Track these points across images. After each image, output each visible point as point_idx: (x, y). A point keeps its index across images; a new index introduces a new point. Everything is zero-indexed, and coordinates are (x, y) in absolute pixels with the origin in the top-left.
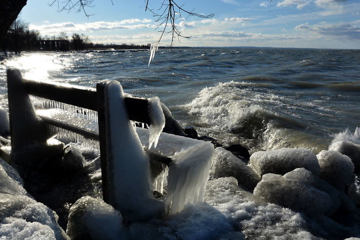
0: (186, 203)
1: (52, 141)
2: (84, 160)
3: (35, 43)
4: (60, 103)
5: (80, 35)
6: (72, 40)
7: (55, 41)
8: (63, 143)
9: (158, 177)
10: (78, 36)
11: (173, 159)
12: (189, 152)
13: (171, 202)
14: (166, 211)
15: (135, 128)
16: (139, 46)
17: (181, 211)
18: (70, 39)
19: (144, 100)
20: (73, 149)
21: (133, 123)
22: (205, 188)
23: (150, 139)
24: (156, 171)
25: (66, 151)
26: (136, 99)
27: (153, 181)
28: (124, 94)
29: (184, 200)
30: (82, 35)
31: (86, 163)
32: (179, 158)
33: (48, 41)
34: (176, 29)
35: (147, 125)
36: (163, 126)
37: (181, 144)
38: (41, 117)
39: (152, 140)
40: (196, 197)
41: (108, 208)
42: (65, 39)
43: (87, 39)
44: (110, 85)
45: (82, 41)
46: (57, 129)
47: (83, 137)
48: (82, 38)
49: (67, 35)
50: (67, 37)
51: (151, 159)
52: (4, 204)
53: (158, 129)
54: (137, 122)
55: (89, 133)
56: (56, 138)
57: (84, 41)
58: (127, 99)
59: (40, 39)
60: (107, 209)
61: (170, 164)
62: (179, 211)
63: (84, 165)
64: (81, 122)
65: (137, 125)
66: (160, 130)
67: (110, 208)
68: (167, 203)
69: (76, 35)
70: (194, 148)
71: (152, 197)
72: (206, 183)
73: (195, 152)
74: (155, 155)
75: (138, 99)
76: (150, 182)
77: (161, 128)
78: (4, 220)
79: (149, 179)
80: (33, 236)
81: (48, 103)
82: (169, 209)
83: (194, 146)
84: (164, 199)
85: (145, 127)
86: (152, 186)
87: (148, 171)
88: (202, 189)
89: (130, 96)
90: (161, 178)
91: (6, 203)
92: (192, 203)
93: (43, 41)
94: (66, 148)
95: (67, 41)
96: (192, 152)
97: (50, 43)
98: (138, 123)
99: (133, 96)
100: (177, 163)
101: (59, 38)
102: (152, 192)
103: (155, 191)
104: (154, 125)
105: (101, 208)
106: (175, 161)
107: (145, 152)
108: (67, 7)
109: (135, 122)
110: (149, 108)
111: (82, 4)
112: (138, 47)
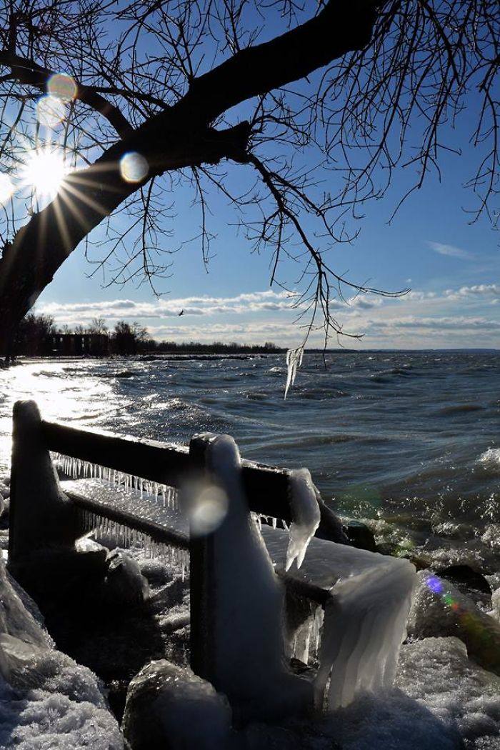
0: (357, 688)
1: (84, 544)
2: (146, 584)
3: (44, 339)
4: (110, 469)
5: (130, 324)
6: (114, 334)
7: (81, 336)
8: (106, 549)
9: (301, 628)
10: (126, 327)
11: (334, 593)
12: (365, 581)
13: (328, 685)
14: (316, 702)
15: (258, 527)
16: (248, 348)
17: (349, 706)
18: (111, 331)
19: (280, 474)
20: (126, 561)
21: (255, 517)
22: (398, 657)
23: (290, 551)
24: (298, 616)
25: (112, 566)
26: (264, 472)
27: (290, 637)
28: (240, 461)
29: (355, 682)
30: (135, 324)
31: (151, 592)
32: (346, 592)
33: (68, 337)
34: (333, 320)
35: (284, 522)
36: (317, 526)
37: (349, 562)
38: (68, 494)
39: (293, 552)
40: (378, 676)
41: (203, 686)
42: (102, 332)
43: (144, 333)
44: (216, 444)
45: (133, 336)
46: (98, 519)
47: (149, 538)
48: (133, 329)
49: (106, 325)
50: (105, 329)
51: (288, 589)
52: (25, 663)
53: (306, 531)
54: (264, 516)
55: (163, 532)
56: (92, 538)
57: (138, 337)
58: (247, 471)
59: (54, 331)
60: (203, 690)
61: (328, 602)
62: (344, 705)
63: (145, 596)
64: (145, 509)
65: (263, 521)
66: (309, 534)
67: (208, 689)
68: (318, 686)
69: (122, 325)
70: (376, 571)
71: (289, 671)
72: (399, 648)
73: (377, 581)
74: (297, 583)
75: (269, 472)
76: (285, 639)
77: (312, 530)
78: (29, 695)
79: (284, 633)
80: (86, 727)
81: (86, 468)
82: (322, 699)
83: (375, 569)
84: (312, 676)
85: (280, 525)
86: (288, 646)
87: (282, 616)
88: (391, 660)
89: (253, 465)
90: (306, 631)
91: (29, 663)
92: (370, 688)
93: (58, 336)
94: (112, 558)
95: (105, 337)
96: (371, 581)
97: (72, 340)
98: (266, 518)
99: (258, 465)
100: (342, 601)
101: (90, 330)
102: (288, 659)
103: (294, 660)
104: (298, 523)
105: (191, 687)
106: (338, 596)
107: (277, 575)
108: (120, 280)
109: (261, 515)
110: (290, 491)
111: (148, 273)
112: (246, 350)
